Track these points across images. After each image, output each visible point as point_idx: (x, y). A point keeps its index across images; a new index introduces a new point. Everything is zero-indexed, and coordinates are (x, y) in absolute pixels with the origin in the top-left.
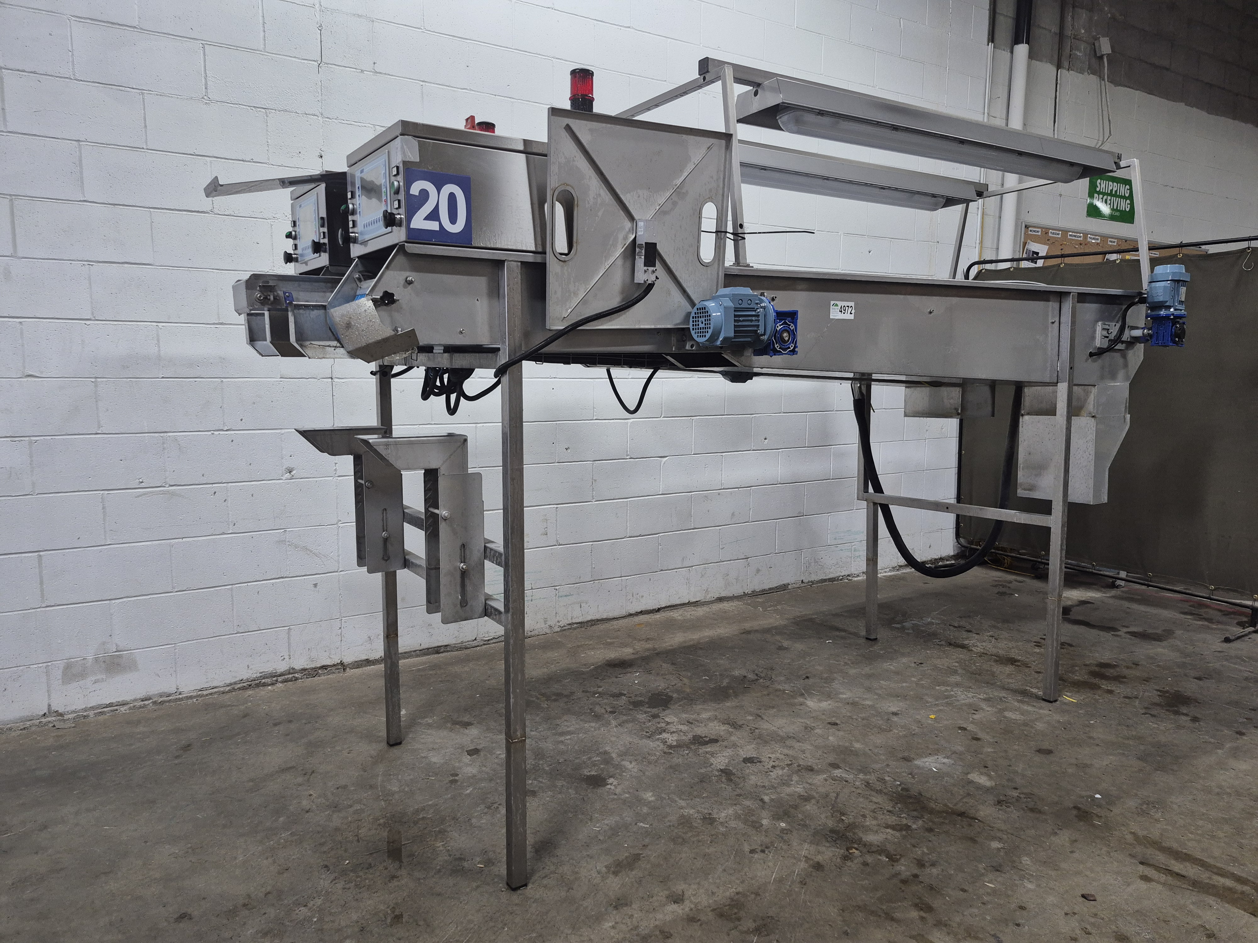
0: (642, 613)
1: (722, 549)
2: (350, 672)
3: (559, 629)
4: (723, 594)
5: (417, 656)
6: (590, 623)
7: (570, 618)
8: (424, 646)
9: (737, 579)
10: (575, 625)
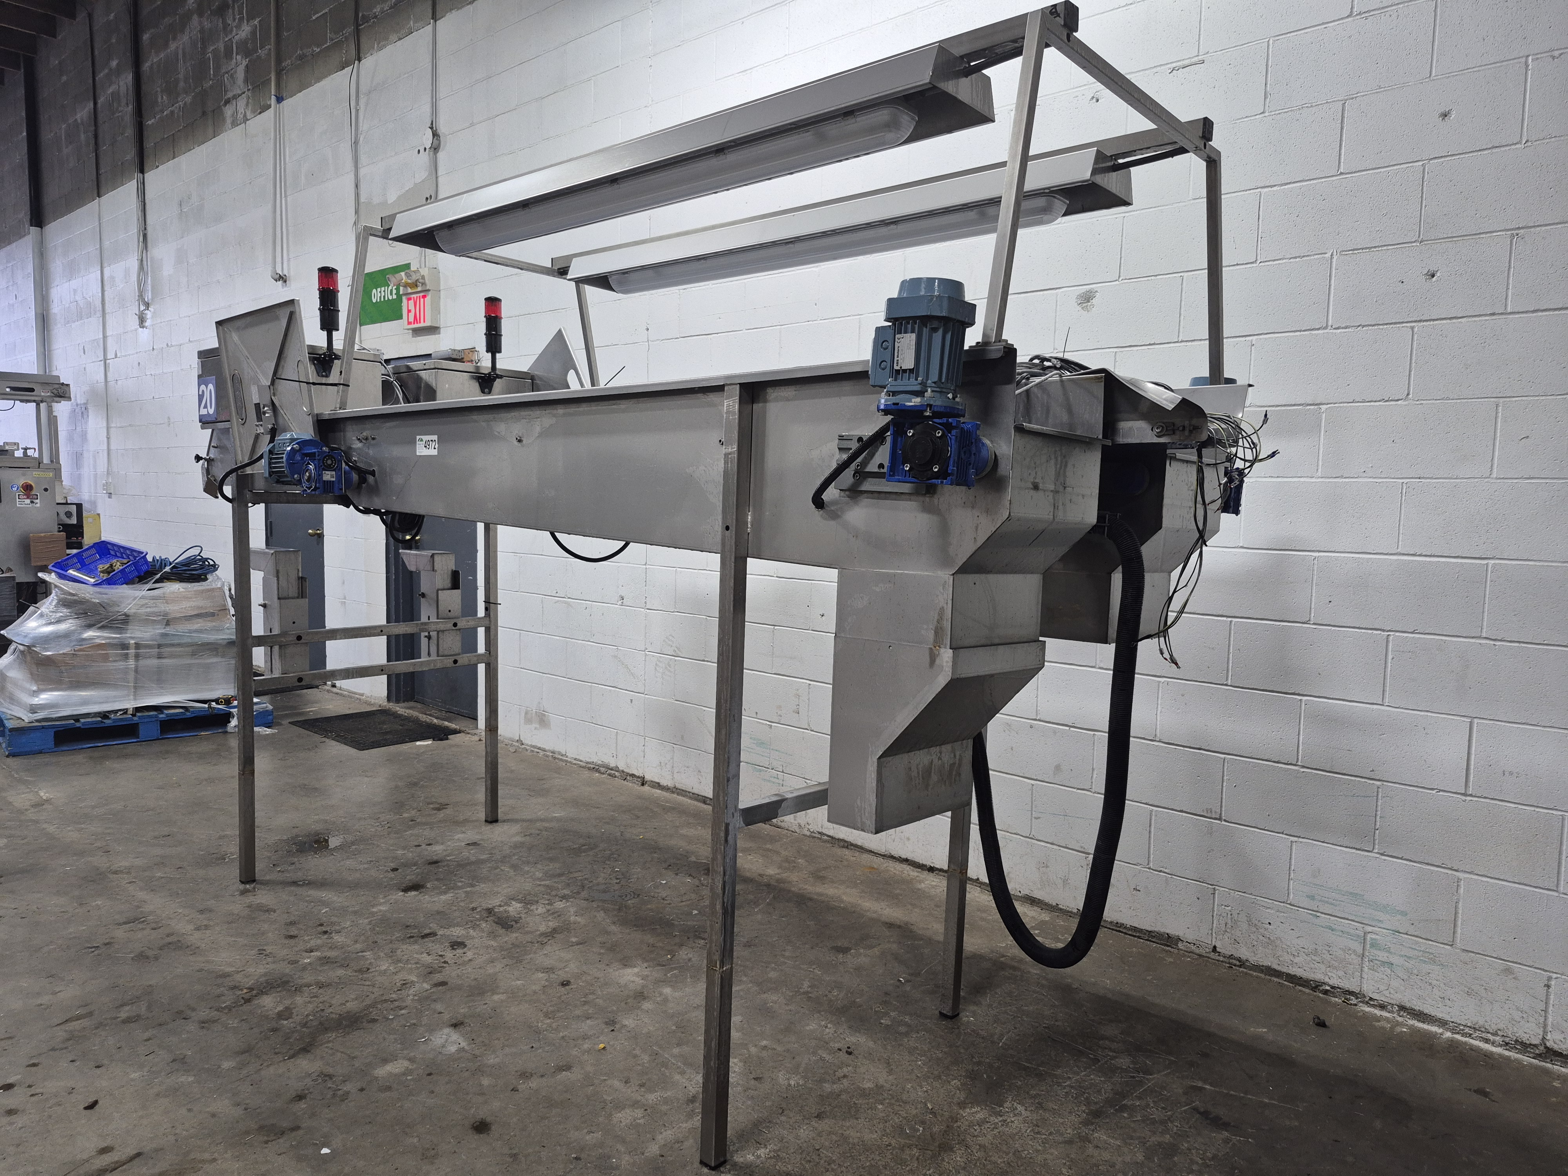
0: (906, 861)
1: (1036, 818)
2: (646, 788)
3: (808, 833)
4: (1037, 894)
5: (691, 798)
6: (842, 844)
7: (820, 826)
8: (695, 791)
9: (1065, 881)
10: (826, 837)
